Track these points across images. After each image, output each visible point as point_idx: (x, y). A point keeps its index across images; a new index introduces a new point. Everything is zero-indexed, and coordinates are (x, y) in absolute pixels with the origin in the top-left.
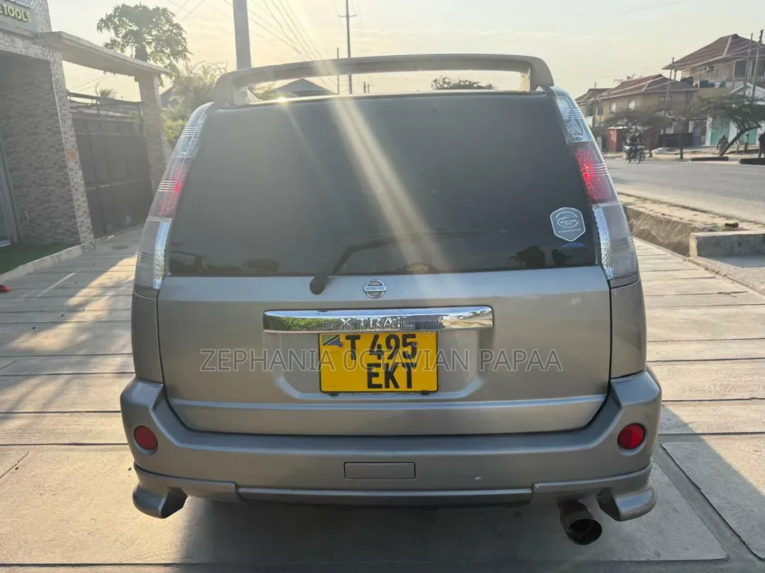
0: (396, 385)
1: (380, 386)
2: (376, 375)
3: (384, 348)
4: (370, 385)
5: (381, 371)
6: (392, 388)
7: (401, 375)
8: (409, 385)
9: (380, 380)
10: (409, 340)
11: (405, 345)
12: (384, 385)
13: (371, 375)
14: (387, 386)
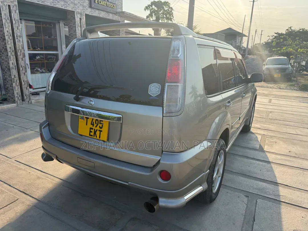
0: (96, 137)
1: (92, 136)
2: (92, 132)
3: (95, 123)
4: (90, 135)
5: (93, 131)
6: (95, 137)
7: (98, 133)
8: (100, 138)
9: (92, 134)
10: (101, 122)
11: (100, 124)
12: (93, 135)
13: (90, 132)
14: (94, 136)
